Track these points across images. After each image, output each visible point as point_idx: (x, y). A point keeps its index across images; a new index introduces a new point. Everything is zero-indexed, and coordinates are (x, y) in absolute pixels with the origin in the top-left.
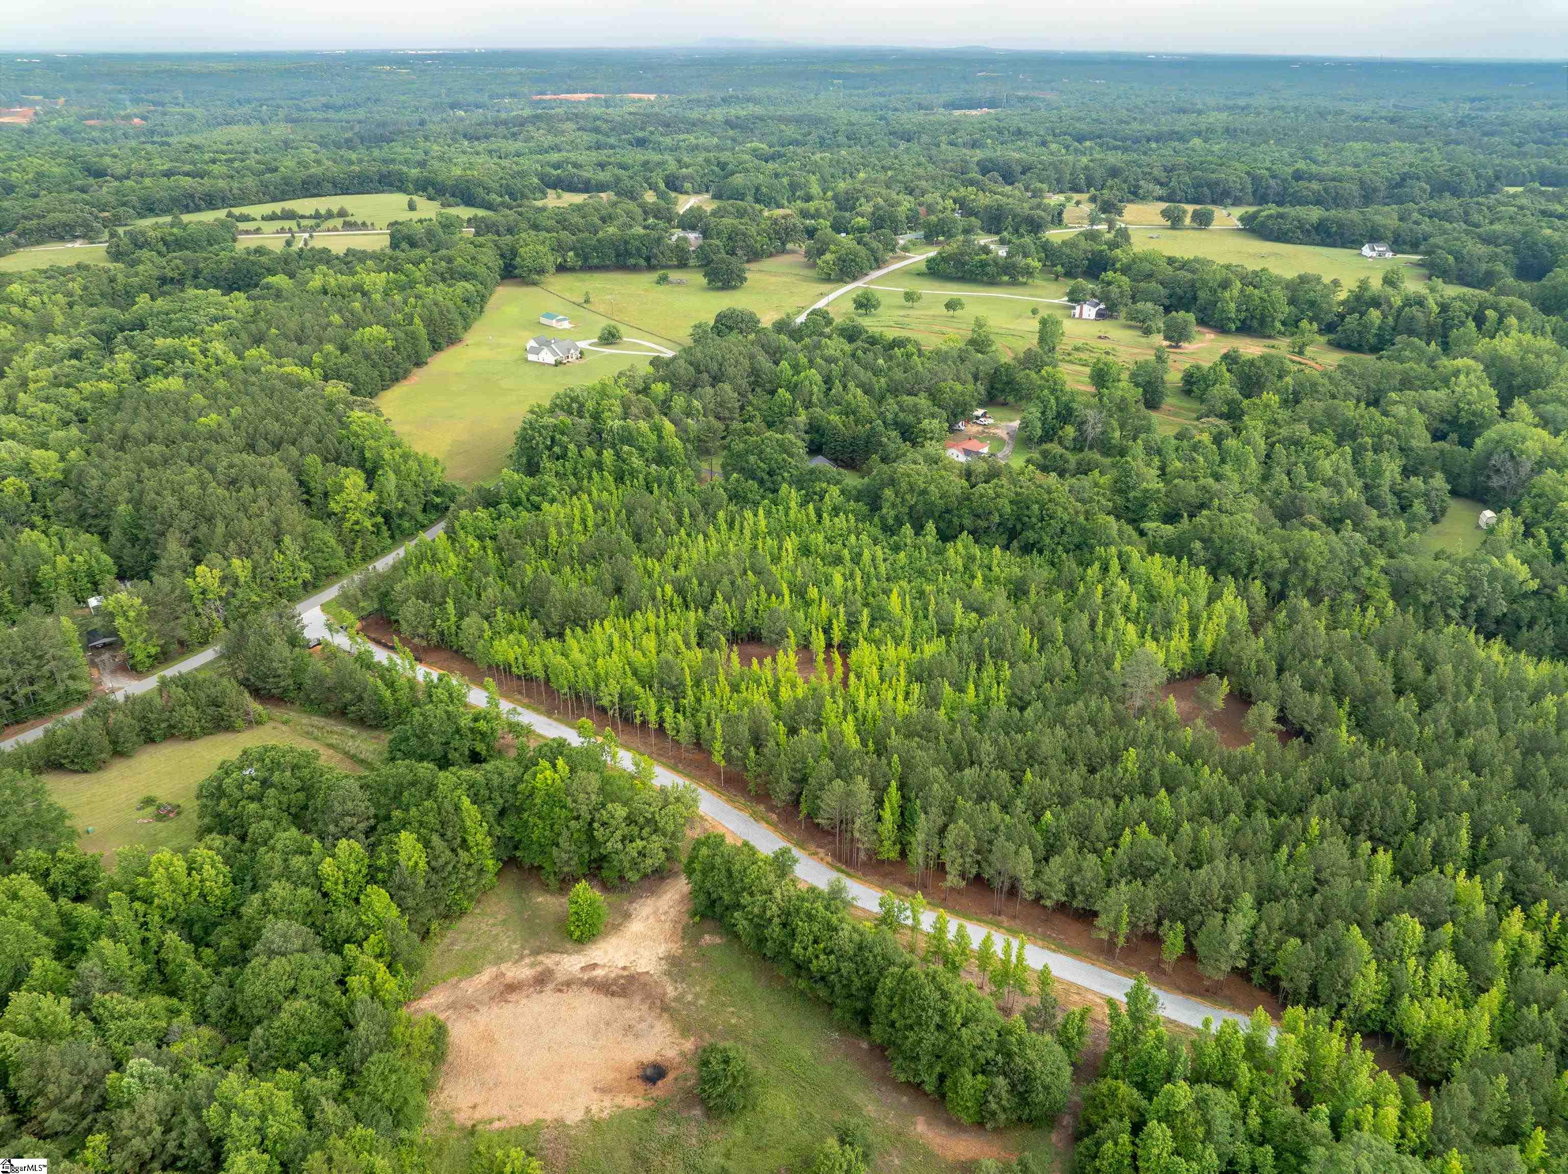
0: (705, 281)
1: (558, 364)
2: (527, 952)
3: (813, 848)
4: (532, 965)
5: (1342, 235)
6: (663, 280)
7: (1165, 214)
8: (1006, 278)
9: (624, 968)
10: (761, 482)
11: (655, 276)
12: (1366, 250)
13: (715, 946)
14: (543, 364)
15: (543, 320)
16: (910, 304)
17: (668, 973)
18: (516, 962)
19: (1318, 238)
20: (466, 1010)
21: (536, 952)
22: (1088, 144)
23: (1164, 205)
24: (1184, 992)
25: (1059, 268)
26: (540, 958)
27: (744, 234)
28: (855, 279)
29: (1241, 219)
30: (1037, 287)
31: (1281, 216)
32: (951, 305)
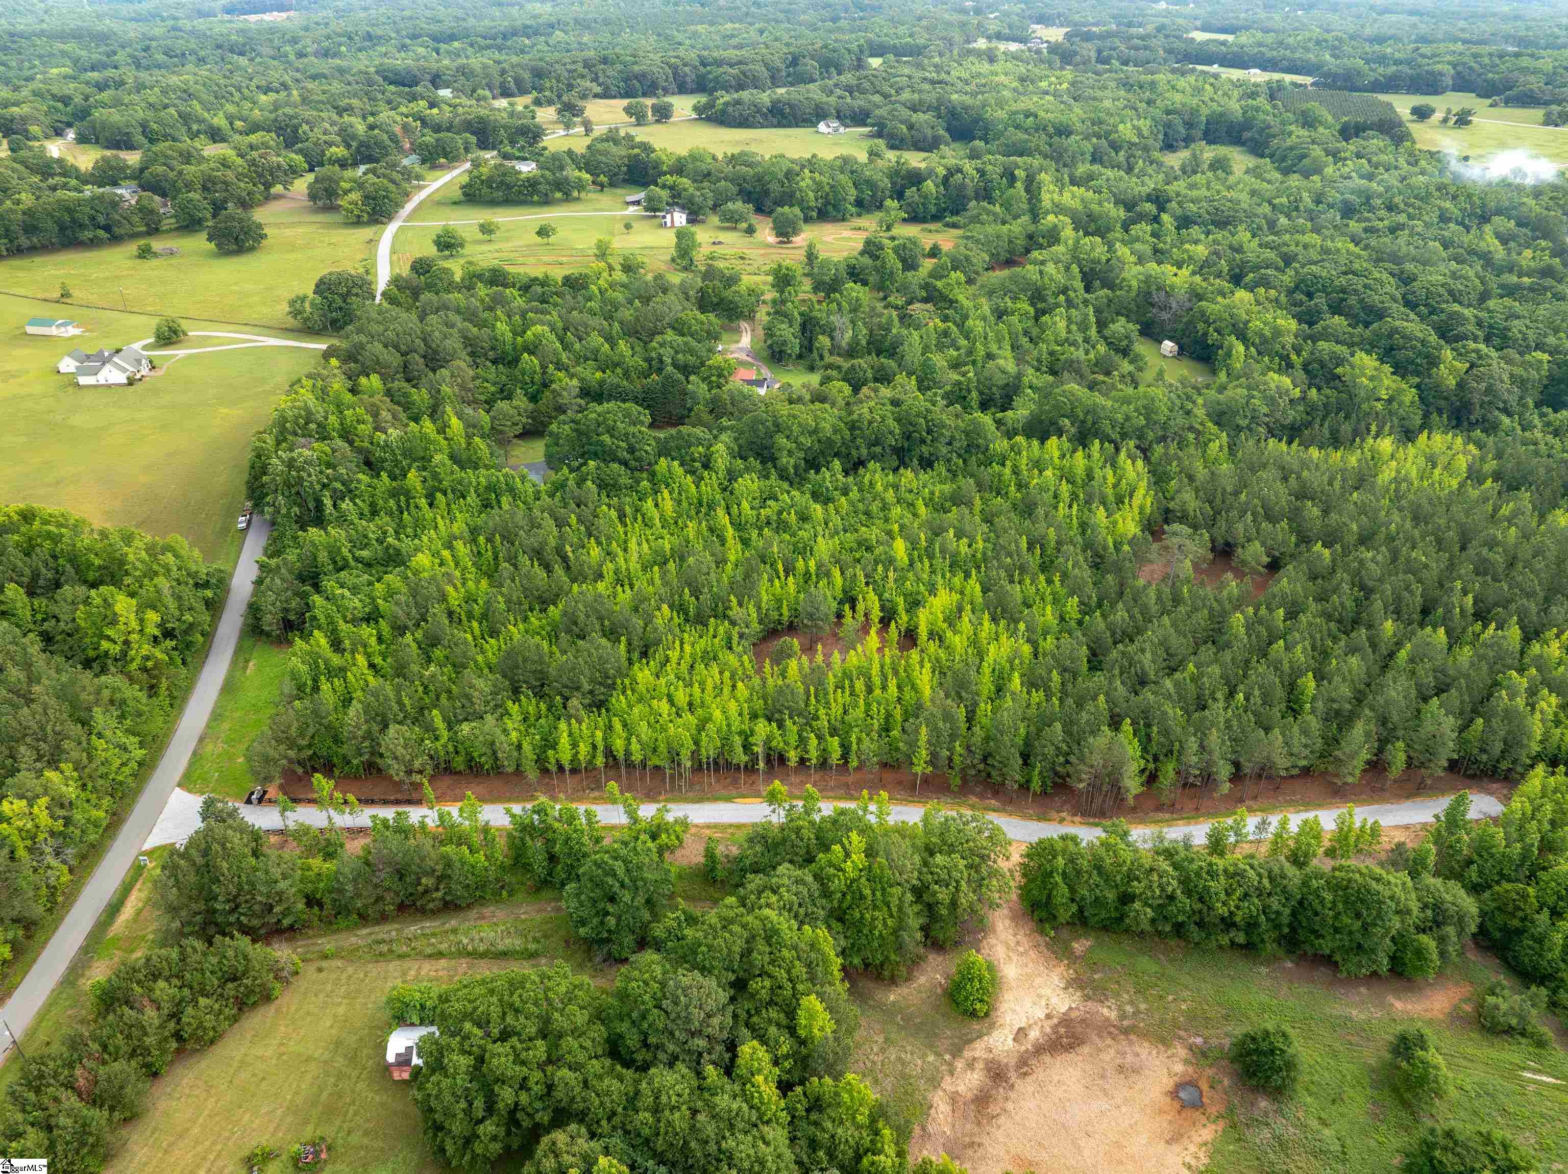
0: (212, 246)
1: (131, 382)
2: (947, 1057)
3: (1054, 814)
4: (971, 1065)
5: (795, 117)
6: (145, 253)
7: (628, 111)
8: (558, 195)
9: (1048, 1017)
10: (625, 464)
11: (132, 248)
12: (822, 127)
13: (1090, 950)
14: (109, 386)
15: (31, 330)
16: (486, 237)
17: (1087, 998)
18: (952, 1074)
19: (775, 121)
20: (970, 1152)
21: (957, 1052)
22: (456, 44)
23: (625, 102)
24: (1408, 797)
25: (602, 178)
26: (968, 1054)
27: (225, 183)
28: (390, 218)
29: (696, 108)
30: (591, 200)
31: (738, 102)
32: (543, 232)
